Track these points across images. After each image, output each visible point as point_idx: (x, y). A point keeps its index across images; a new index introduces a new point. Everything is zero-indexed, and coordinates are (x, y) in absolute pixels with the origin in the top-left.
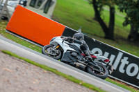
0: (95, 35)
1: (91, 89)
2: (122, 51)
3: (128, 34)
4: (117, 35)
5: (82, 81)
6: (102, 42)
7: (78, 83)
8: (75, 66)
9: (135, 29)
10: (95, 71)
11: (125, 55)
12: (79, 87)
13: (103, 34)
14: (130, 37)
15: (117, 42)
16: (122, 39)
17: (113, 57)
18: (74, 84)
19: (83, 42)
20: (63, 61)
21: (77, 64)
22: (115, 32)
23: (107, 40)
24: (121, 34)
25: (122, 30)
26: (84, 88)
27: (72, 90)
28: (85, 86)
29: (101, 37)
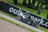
0: (11, 3)
1: (10, 22)
2: (20, 9)
3: (22, 3)
4: (18, 3)
5: (7, 19)
6: (13, 5)
7: (6, 20)
9: (25, 1)
11: (21, 10)
12: (6, 21)
13: (14, 3)
14: (23, 4)
15: (19, 6)
16: (20, 4)
17: (17, 11)
18: (4, 20)
21: (28, 23)
22: (18, 2)
23: (15, 5)
24: (20, 3)
25: (20, 1)
26: (8, 22)
27: (4, 22)
28: (8, 21)
29: (13, 4)
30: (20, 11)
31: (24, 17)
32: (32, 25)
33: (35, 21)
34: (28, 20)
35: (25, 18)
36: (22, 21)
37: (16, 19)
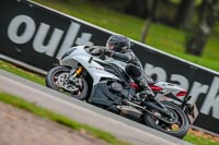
2: (78, 20)
8: (119, 112)
10: (161, 122)
19: (131, 55)
20: (93, 103)
21: (124, 108)
30: (79, 35)
31: (98, 73)
32: (149, 119)
33: (170, 95)
34: (125, 93)
35: (103, 79)
36: (86, 99)
37: (48, 86)
